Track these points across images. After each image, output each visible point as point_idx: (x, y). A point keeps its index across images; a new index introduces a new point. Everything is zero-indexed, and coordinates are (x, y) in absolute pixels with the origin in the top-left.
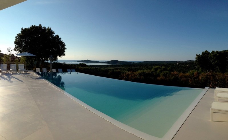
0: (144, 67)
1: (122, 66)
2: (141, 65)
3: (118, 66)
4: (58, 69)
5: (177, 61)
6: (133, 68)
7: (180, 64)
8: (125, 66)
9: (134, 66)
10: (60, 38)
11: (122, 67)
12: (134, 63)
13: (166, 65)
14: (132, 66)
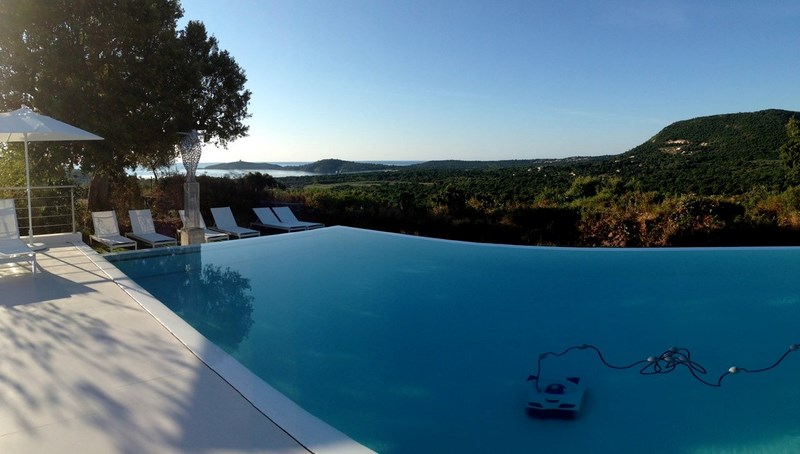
0: (429, 181)
1: (355, 178)
2: (419, 174)
3: (344, 178)
4: (213, 210)
5: (534, 161)
6: (392, 183)
7: (546, 171)
8: (367, 177)
9: (396, 176)
10: (213, 41)
11: (359, 180)
12: (393, 167)
13: (499, 172)
14: (387, 176)
